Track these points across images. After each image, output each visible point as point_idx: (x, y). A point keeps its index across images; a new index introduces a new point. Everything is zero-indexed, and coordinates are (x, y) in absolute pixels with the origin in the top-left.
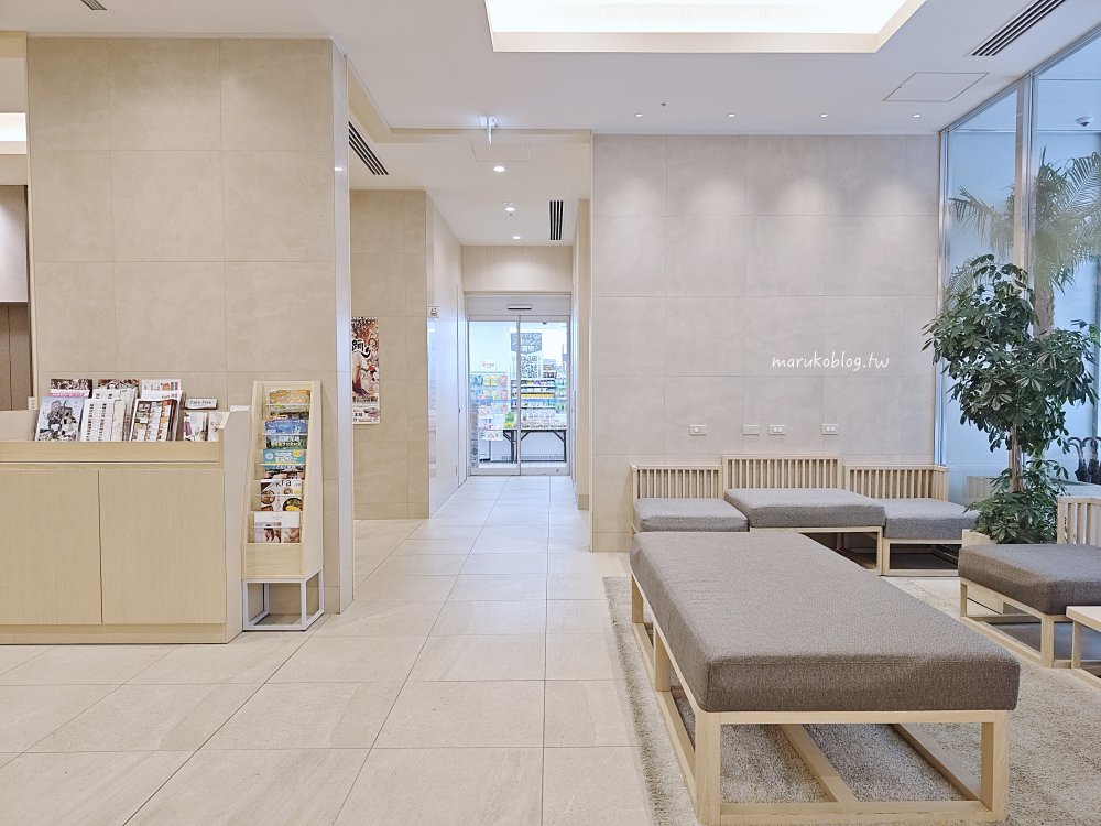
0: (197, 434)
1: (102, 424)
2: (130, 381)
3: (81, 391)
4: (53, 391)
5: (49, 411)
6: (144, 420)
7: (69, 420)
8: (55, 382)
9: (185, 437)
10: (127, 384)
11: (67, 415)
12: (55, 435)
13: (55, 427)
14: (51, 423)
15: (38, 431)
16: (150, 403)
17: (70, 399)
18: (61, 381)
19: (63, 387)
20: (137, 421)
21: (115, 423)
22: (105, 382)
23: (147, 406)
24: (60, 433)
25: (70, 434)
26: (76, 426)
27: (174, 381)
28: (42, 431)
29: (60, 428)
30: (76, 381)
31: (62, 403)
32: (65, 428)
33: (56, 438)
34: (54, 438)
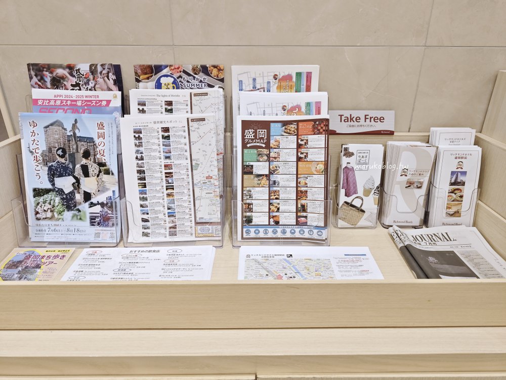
0: (367, 193)
1: (169, 175)
2: (205, 70)
3: (103, 95)
4: (38, 93)
5: (43, 147)
6: (261, 168)
7: (93, 169)
8: (38, 71)
9: (343, 198)
10: (201, 76)
11: (86, 155)
12: (69, 202)
13: (65, 183)
14: (53, 173)
15: (29, 193)
16: (266, 125)
17: (85, 117)
18: (50, 68)
19: (57, 83)
20: (247, 170)
21: (199, 176)
22: (151, 71)
23: (262, 133)
24: (79, 197)
25: (102, 198)
26: (110, 182)
27: (304, 69)
28: (38, 193)
29: (77, 184)
30: (84, 68)
31: (68, 126)
32: (88, 184)
33: (72, 210)
34: (68, 211)
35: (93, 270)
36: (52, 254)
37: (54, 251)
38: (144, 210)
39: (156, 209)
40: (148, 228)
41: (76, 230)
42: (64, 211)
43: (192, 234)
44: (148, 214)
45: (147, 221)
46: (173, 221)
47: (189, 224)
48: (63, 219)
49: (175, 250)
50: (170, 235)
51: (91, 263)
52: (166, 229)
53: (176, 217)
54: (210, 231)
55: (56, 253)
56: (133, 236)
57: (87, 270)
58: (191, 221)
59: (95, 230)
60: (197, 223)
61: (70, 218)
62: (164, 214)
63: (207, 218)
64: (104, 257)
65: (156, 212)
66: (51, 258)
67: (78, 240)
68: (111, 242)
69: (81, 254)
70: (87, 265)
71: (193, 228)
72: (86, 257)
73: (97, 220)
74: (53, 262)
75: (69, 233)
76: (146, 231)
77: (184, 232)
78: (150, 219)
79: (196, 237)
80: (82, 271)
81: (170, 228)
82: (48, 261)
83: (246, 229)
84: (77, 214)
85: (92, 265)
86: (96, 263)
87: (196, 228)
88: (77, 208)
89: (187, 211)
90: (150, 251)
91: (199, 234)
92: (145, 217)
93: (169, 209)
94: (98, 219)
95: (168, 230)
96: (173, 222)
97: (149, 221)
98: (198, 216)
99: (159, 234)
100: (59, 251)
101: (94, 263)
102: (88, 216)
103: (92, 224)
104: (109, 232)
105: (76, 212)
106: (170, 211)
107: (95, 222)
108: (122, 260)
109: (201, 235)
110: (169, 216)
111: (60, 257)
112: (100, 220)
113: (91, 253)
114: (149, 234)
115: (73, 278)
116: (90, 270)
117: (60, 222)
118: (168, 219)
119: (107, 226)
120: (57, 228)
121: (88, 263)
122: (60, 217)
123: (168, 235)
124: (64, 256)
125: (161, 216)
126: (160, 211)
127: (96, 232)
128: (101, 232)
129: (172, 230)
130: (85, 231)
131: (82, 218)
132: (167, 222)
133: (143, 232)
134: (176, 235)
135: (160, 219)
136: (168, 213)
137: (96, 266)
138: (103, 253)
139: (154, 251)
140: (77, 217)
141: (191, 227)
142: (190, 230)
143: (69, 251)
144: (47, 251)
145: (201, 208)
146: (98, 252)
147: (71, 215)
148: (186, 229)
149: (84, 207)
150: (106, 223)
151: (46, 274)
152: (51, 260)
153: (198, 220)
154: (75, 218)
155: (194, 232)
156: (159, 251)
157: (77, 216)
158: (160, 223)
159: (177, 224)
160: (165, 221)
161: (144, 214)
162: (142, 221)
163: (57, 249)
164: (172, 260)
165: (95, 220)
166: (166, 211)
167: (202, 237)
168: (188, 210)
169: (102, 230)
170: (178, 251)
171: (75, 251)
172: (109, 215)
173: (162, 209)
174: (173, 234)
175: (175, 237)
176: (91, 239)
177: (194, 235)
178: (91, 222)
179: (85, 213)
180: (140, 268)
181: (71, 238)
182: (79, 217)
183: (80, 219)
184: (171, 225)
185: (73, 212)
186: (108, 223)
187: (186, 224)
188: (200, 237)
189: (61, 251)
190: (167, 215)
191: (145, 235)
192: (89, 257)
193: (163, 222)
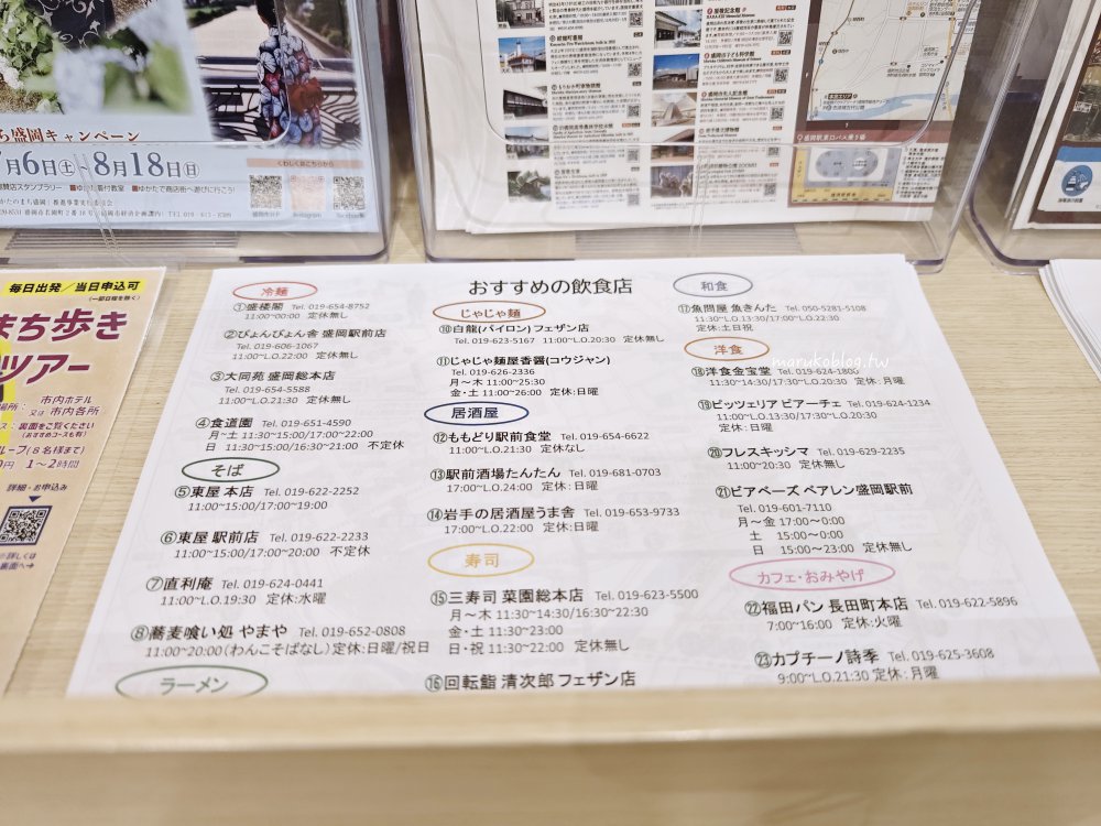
33: (94, 41)
34: (73, 45)
35: (302, 411)
36: (51, 306)
37: (55, 287)
38: (518, 42)
39: (591, 32)
40: (541, 151)
41: (144, 165)
42: (45, 45)
43: (771, 189)
44: (540, 65)
45: (533, 107)
46: (676, 113)
47: (761, 128)
48: (53, 98)
49: (715, 279)
50: (655, 192)
51: (283, 366)
52: (634, 155)
53: (700, 90)
54: (877, 175)
55: (70, 301)
56: (460, 199)
57: (274, 413)
58: (777, 114)
59: (252, 163)
60: (808, 126)
61: (94, 93)
62: (635, 70)
63: (874, 96)
64: (335, 325)
65: (588, 54)
66: (49, 333)
67: (164, 220)
68: (346, 227)
69: (206, 305)
70: (258, 376)
71: (785, 156)
72: (240, 322)
73: (252, 101)
74: (63, 359)
75: (111, 178)
76: (525, 166)
77: (734, 174)
78: (549, 100)
79: (792, 204)
80: (246, 422)
81: (660, 151)
82: (36, 348)
83: (1071, 165)
84: (130, 65)
85: (288, 376)
86: (308, 365)
87: (801, 157)
88: (121, 25)
89: (765, 49)
90: (579, 286)
91: (811, 186)
92: (526, 83)
93: (663, 34)
94: (257, 100)
95: (646, 162)
96: (677, 115)
97: (544, 111)
98: (823, 85)
99: (601, 182)
100: (81, 287)
101: (296, 366)
102: (195, 77)
103: (226, 126)
104: (328, 173)
105: (121, 55)
106: (667, 48)
107: (239, 117)
108: (448, 346)
109: (820, 194)
110: (659, 83)
111: (94, 327)
112: (268, 104)
113: (256, 293)
114: (546, 182)
115: (206, 471)
116: (290, 412)
117: (39, 118)
118: (649, 98)
119: (310, 137)
120: (38, 152)
121: (268, 368)
122: (34, 84)
123: (645, 190)
124: (114, 320)
125: (614, 79)
126: (611, 45)
127: (259, 173)
128: (280, 172)
129: (668, 161)
130: (192, 169)
131: (165, 92)
132: (645, 117)
133: (512, 175)
134: (688, 190)
135: (609, 99)
136: (659, 61)
137: (319, 388)
138: (326, 298)
139: (603, 286)
140: (133, 85)
141: (774, 151)
142: (763, 161)
143: (134, 285)
144: (15, 288)
145: (851, 36)
146: (293, 290)
147: (97, 73)
148: (744, 158)
149: (161, 23)
150: (306, 122)
151: (42, 443)
152: (46, 345)
153: (819, 109)
154: (123, 90)
155: (783, 177)
156: (624, 286)
157: (132, 78)
158: (606, 119)
159: (697, 127)
160: (634, 111)
161: (516, 63)
162: (507, 108)
163: (69, 276)
164: (728, 343)
165: (239, 101)
166: (649, 48)
167: (824, 203)
168: (774, 44)
169: (286, 163)
170: (735, 285)
171: (166, 281)
172: (315, 74)
173: (621, 32)
174: (670, 185)
175: (683, 199)
176: (237, 209)
177: (782, 192)
178: (218, 117)
179: (172, 59)
180: (573, 399)
181: (128, 209)
182: (143, 87)
183: (154, 97)
184: (666, 134)
185: (100, 54)
186: (317, 124)
187: (748, 129)
188: (815, 203)
189: (94, 286)
190: (647, 75)
191: (526, 188)
192: (258, 326)
193: (620, 118)
